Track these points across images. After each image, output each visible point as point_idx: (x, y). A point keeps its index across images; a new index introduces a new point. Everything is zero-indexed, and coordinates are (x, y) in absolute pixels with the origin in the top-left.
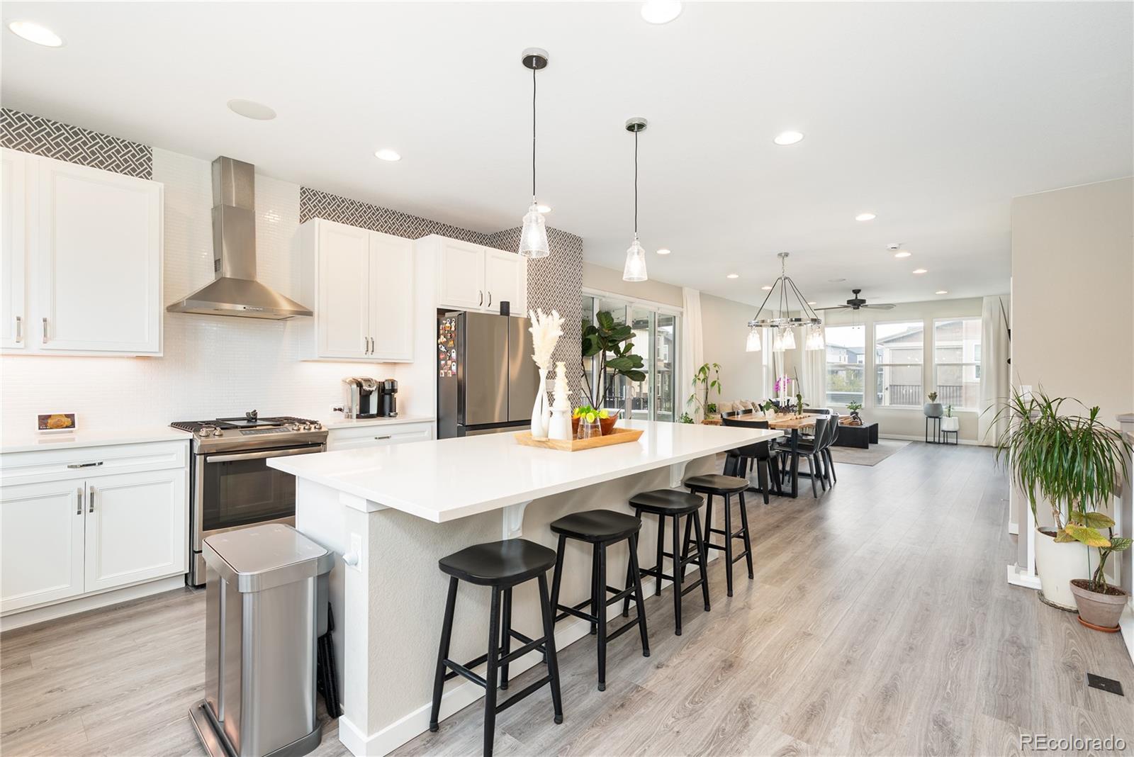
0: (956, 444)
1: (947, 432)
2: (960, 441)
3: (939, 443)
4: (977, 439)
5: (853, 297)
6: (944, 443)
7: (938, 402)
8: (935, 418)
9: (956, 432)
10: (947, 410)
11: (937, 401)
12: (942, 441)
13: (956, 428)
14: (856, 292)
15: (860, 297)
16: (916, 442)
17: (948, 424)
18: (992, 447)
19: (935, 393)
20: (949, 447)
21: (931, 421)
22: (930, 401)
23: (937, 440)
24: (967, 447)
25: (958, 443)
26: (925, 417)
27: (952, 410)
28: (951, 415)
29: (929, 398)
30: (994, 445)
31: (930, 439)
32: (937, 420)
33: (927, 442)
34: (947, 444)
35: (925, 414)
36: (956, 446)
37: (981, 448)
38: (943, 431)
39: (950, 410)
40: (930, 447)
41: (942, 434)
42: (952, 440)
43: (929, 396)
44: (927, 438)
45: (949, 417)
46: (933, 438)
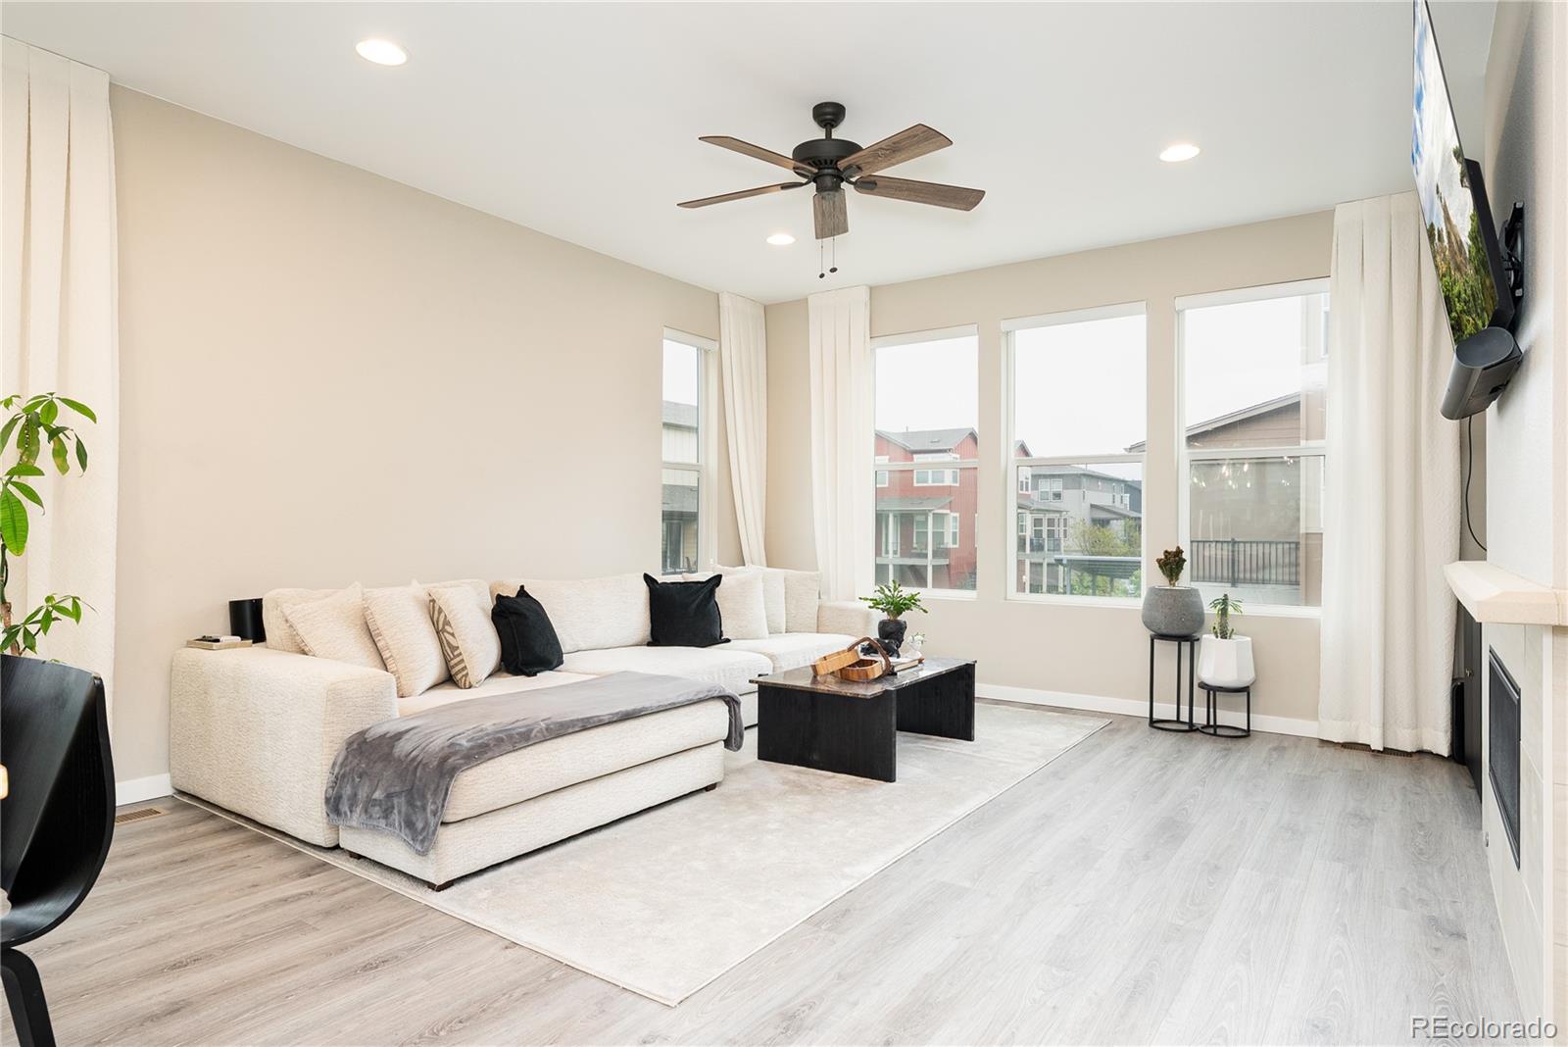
0: (1247, 734)
1: (1217, 689)
2: (1262, 722)
3: (1192, 728)
4: (1314, 715)
6: (1205, 731)
7: (1188, 586)
8: (1180, 638)
9: (1245, 690)
10: (1215, 612)
11: (1184, 582)
12: (1200, 717)
13: (1246, 677)
14: (829, 114)
16: (1116, 722)
17: (1218, 661)
18: (1366, 747)
19: (1178, 551)
20: (1220, 741)
21: (1166, 650)
22: (1164, 582)
23: (1184, 717)
24: (1283, 743)
25: (1251, 729)
26: (1147, 634)
27: (1230, 610)
28: (1230, 628)
29: (1160, 566)
30: (1377, 745)
31: (1165, 710)
32: (1186, 646)
33: (1153, 723)
34: (1215, 734)
35: (1148, 625)
36: (1242, 743)
37: (1329, 751)
38: (1203, 685)
39: (1224, 612)
40: (1164, 742)
41: (1200, 695)
42: (1231, 716)
43: (1159, 561)
44: (1154, 704)
45: (1224, 636)
46: (1176, 706)
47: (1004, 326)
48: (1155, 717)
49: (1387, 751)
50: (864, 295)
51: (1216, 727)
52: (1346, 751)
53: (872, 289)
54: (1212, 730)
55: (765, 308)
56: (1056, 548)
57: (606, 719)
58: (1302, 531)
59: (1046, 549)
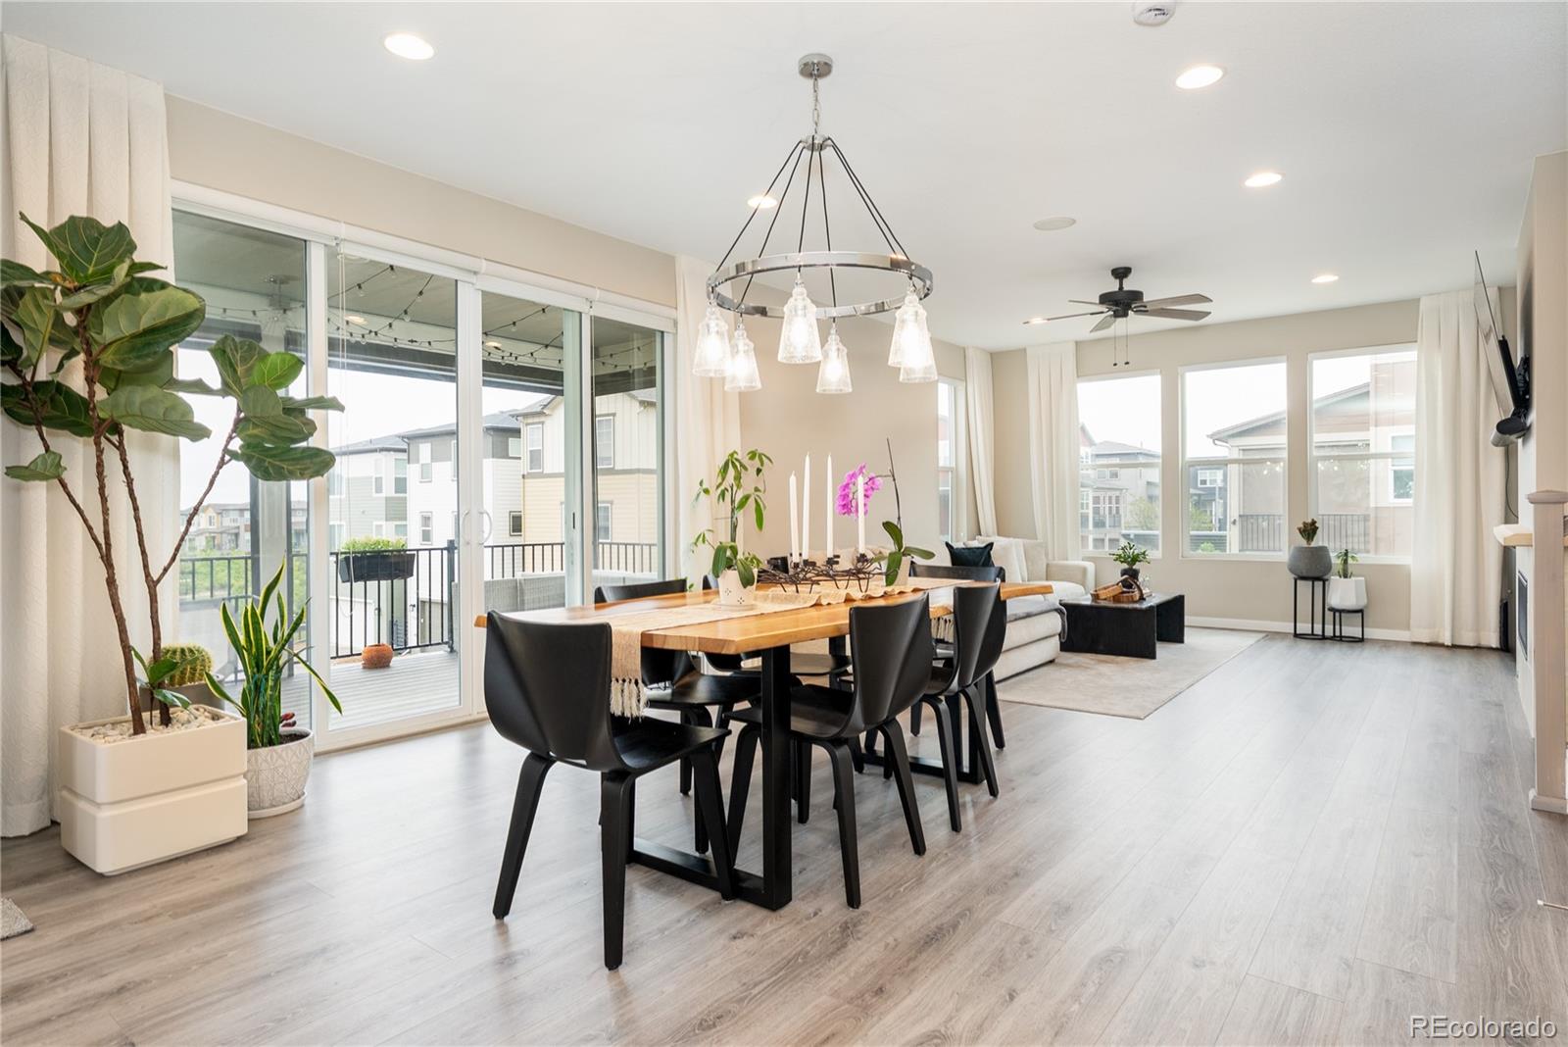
0: (1362, 640)
1: (1341, 611)
2: (1370, 633)
3: (1323, 638)
4: (1408, 627)
5: (1113, 286)
6: (1333, 638)
7: (1320, 544)
8: (1314, 579)
9: (1361, 611)
10: (1339, 561)
11: (1317, 542)
12: (1329, 632)
13: (1361, 603)
14: (1121, 273)
15: (1129, 284)
16: (1272, 636)
17: (1342, 593)
18: (1442, 645)
19: (1314, 522)
20: (1345, 646)
21: (1304, 587)
22: (1303, 543)
23: (1318, 630)
24: (1386, 644)
25: (1365, 637)
26: (1291, 577)
27: (1350, 561)
28: (1349, 572)
29: (1301, 533)
30: (1448, 642)
31: (1304, 627)
32: (1319, 585)
33: (1296, 635)
34: (1341, 640)
35: (1291, 570)
36: (1360, 644)
37: (1418, 650)
38: (1332, 609)
39: (1346, 562)
40: (1304, 646)
41: (1329, 615)
42: (1351, 630)
43: (1300, 529)
44: (1298, 625)
45: (1346, 576)
46: (1310, 625)
47: (1180, 369)
48: (1298, 632)
49: (1454, 647)
50: (1072, 346)
51: (1341, 636)
52: (1430, 648)
53: (1077, 343)
54: (1339, 639)
55: (991, 354)
56: (1116, 524)
57: (1022, 615)
58: (1372, 505)
59: (1107, 525)
